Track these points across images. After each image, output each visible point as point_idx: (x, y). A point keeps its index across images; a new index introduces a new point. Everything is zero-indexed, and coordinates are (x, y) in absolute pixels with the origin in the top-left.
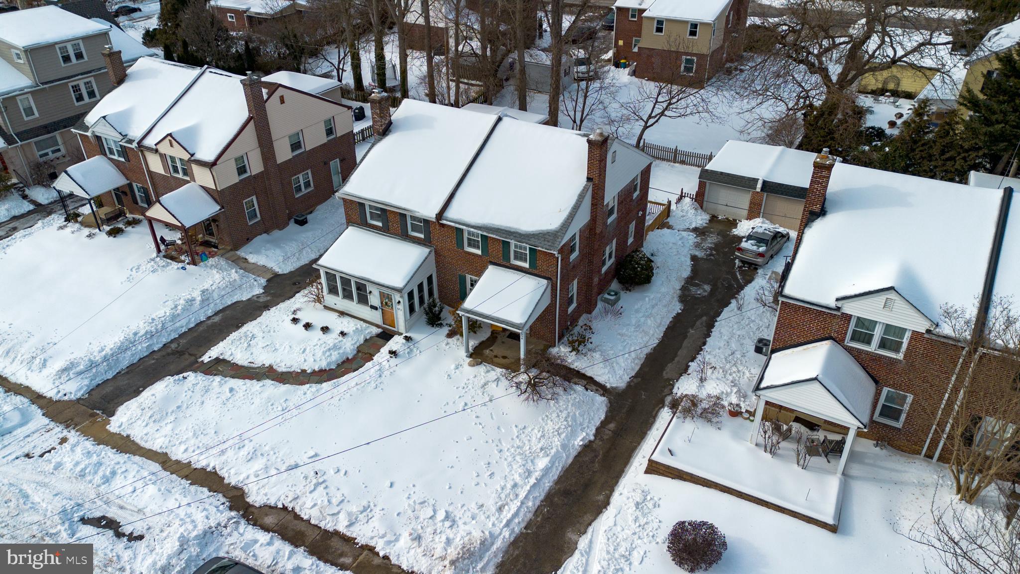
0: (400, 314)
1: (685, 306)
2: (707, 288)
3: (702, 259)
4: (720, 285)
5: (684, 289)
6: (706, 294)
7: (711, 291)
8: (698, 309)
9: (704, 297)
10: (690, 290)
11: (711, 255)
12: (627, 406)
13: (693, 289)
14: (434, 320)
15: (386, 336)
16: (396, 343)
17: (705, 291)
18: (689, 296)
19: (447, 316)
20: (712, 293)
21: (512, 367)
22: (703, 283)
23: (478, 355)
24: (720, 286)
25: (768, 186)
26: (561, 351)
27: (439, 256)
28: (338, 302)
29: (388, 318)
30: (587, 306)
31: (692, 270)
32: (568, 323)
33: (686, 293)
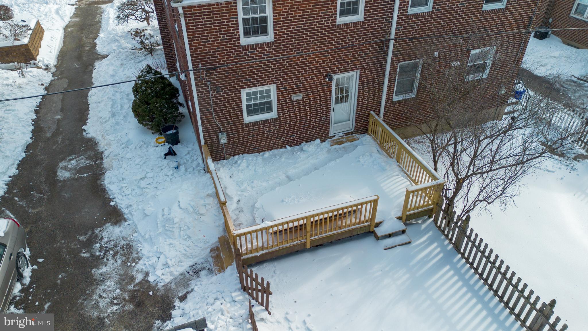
1: (83, 138)
2: (63, 175)
3: (101, 224)
4: (45, 188)
5: (99, 156)
6: (61, 165)
7: (55, 173)
8: (62, 142)
9: (61, 160)
10: (87, 159)
11: (89, 244)
12: (84, 57)
13: (84, 162)
17: (65, 168)
18: (85, 151)
20: (53, 172)
22: (74, 179)
24: (43, 186)
31: (104, 190)
33: (91, 153)
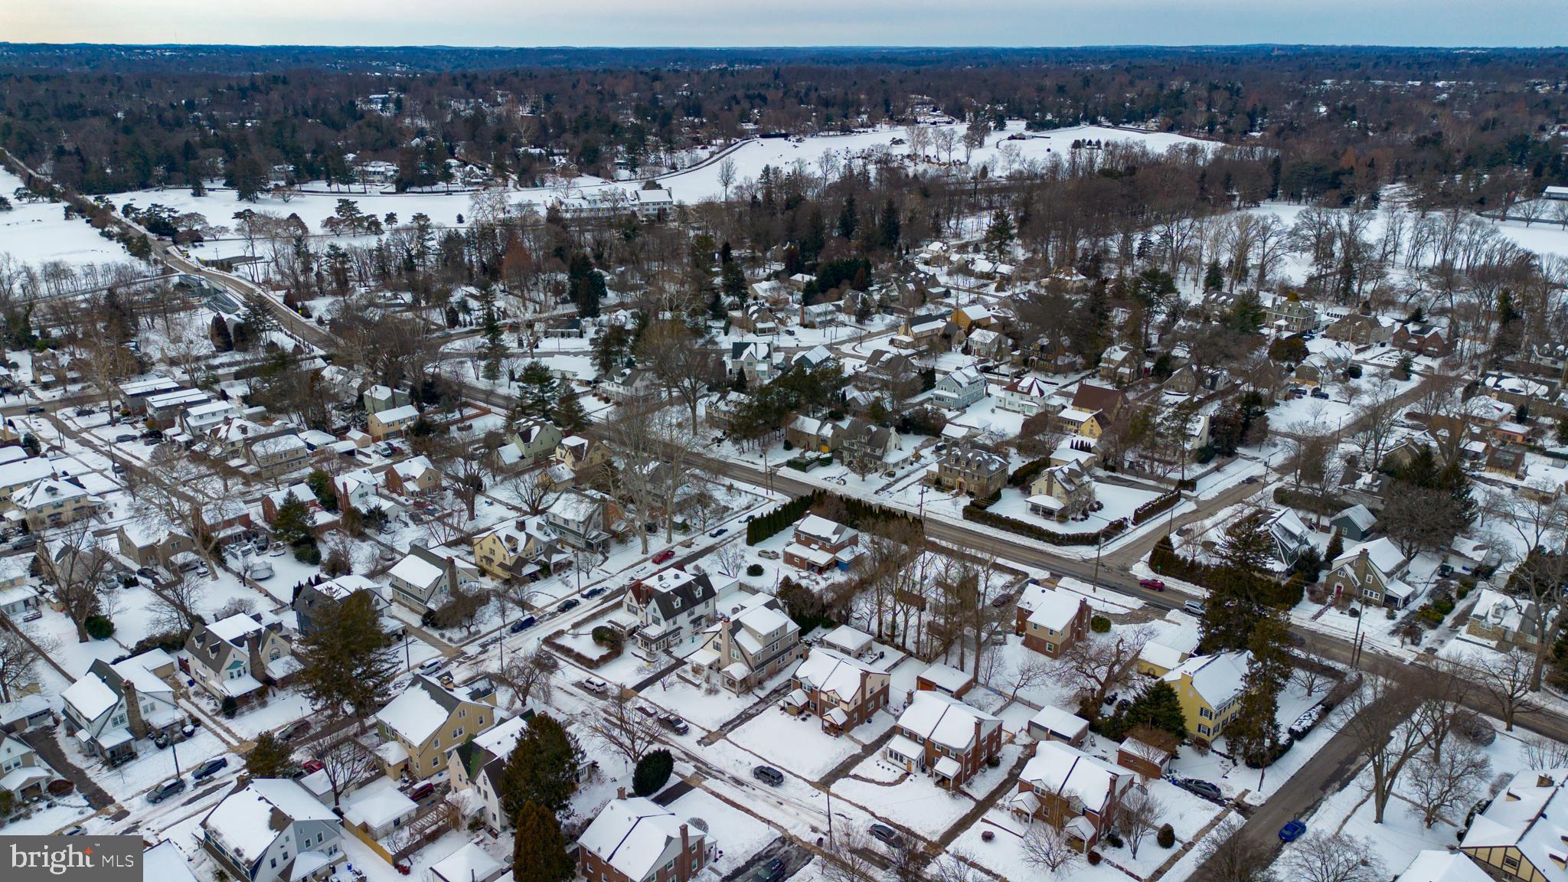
0: (913, 767)
14: (924, 771)
15: (908, 774)
16: (911, 777)
19: (928, 770)
21: (948, 789)
23: (937, 784)
25: (1052, 733)
26: (963, 786)
27: (927, 749)
28: (893, 760)
29: (909, 768)
30: (974, 772)
32: (967, 778)
